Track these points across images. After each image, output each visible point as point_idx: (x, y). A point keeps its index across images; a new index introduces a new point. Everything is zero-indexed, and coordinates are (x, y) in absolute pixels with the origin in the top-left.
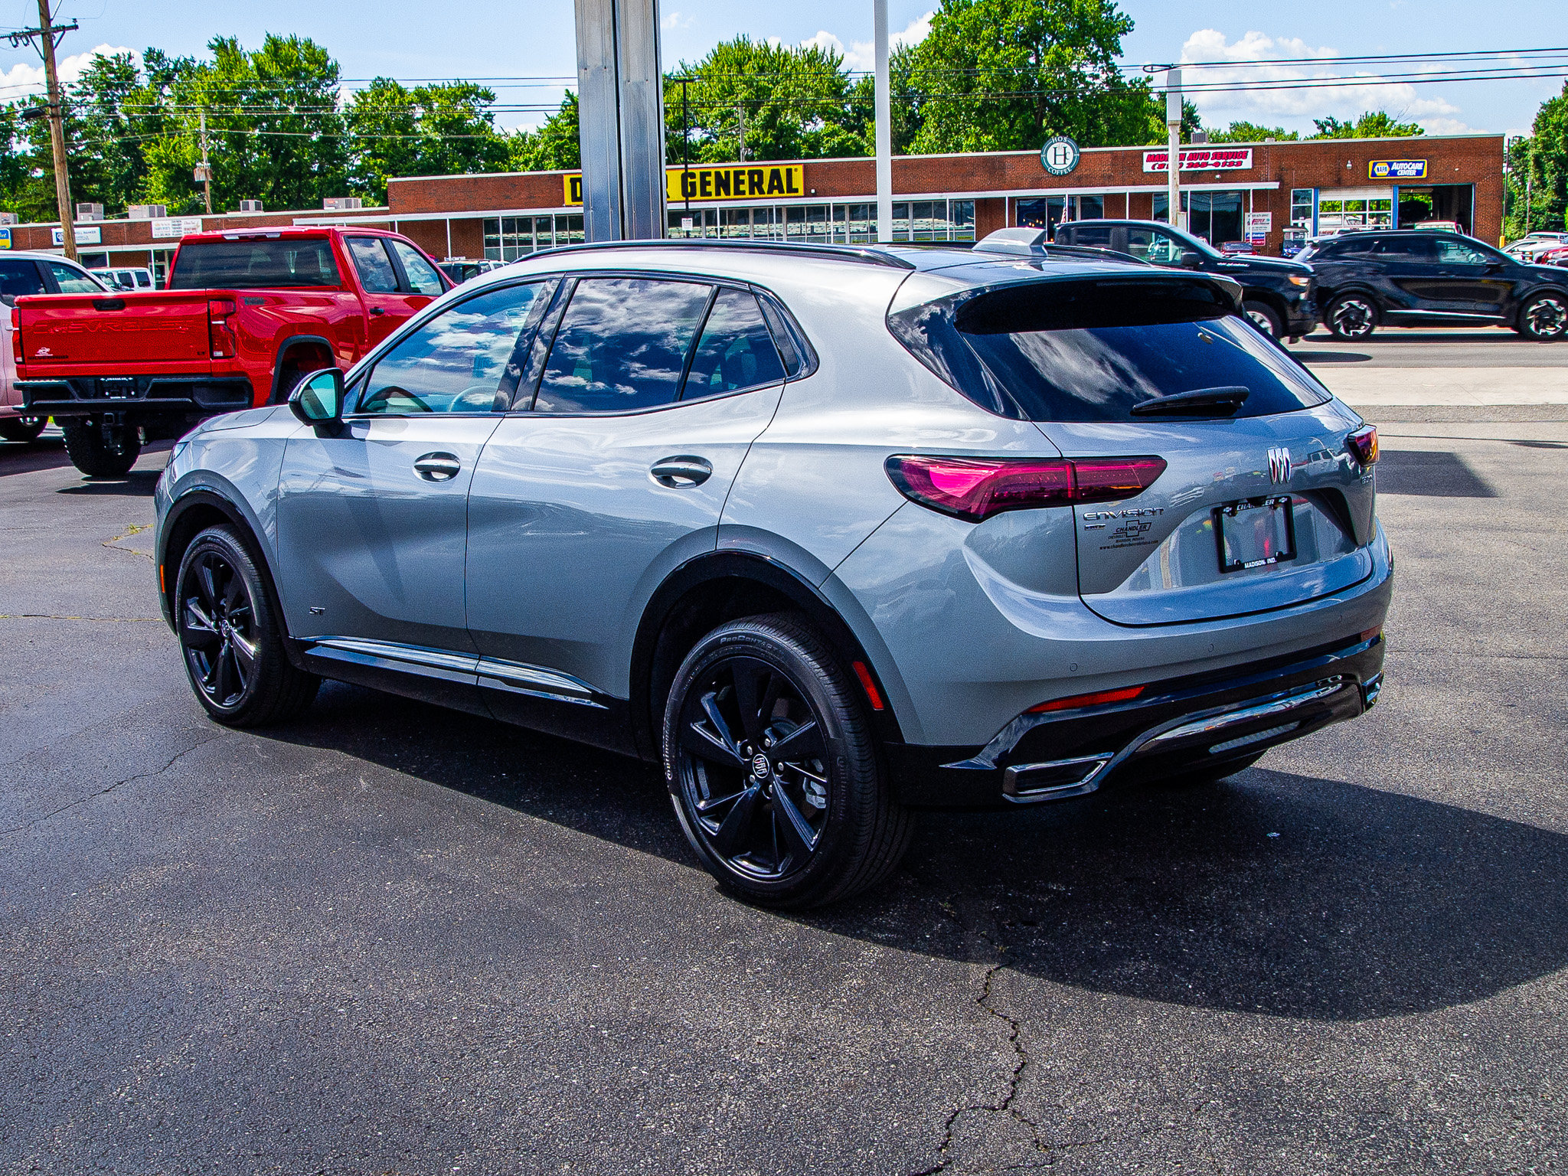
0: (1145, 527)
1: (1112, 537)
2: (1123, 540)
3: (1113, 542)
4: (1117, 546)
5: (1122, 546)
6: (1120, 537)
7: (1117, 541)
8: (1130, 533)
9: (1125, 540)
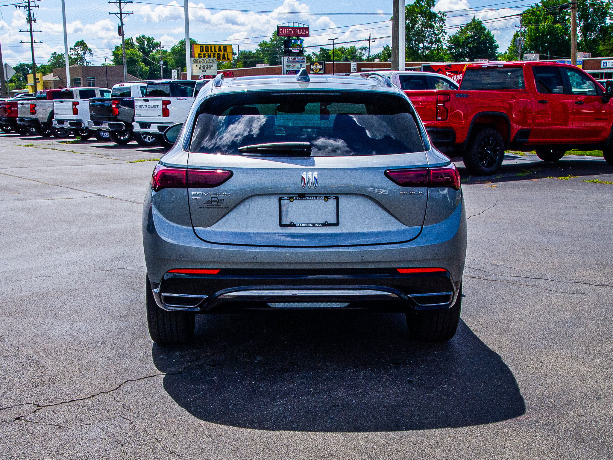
0: (221, 201)
1: (205, 204)
2: (210, 206)
3: (205, 206)
4: (208, 208)
5: (210, 208)
6: (208, 204)
7: (207, 206)
8: (213, 203)
9: (211, 206)
